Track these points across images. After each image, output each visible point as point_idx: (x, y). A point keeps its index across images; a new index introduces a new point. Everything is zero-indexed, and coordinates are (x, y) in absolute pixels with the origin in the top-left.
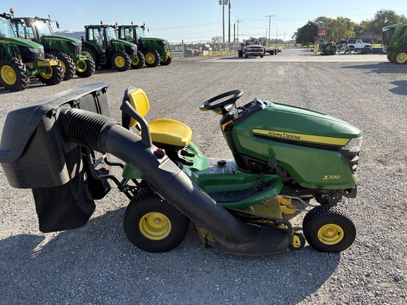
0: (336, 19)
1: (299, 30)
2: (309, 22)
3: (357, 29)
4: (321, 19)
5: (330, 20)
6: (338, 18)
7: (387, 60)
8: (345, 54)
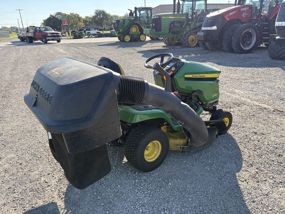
0: (69, 14)
1: (44, 21)
2: (51, 15)
3: (85, 21)
4: (59, 14)
5: (66, 15)
6: (71, 13)
7: (118, 40)
8: (89, 37)
